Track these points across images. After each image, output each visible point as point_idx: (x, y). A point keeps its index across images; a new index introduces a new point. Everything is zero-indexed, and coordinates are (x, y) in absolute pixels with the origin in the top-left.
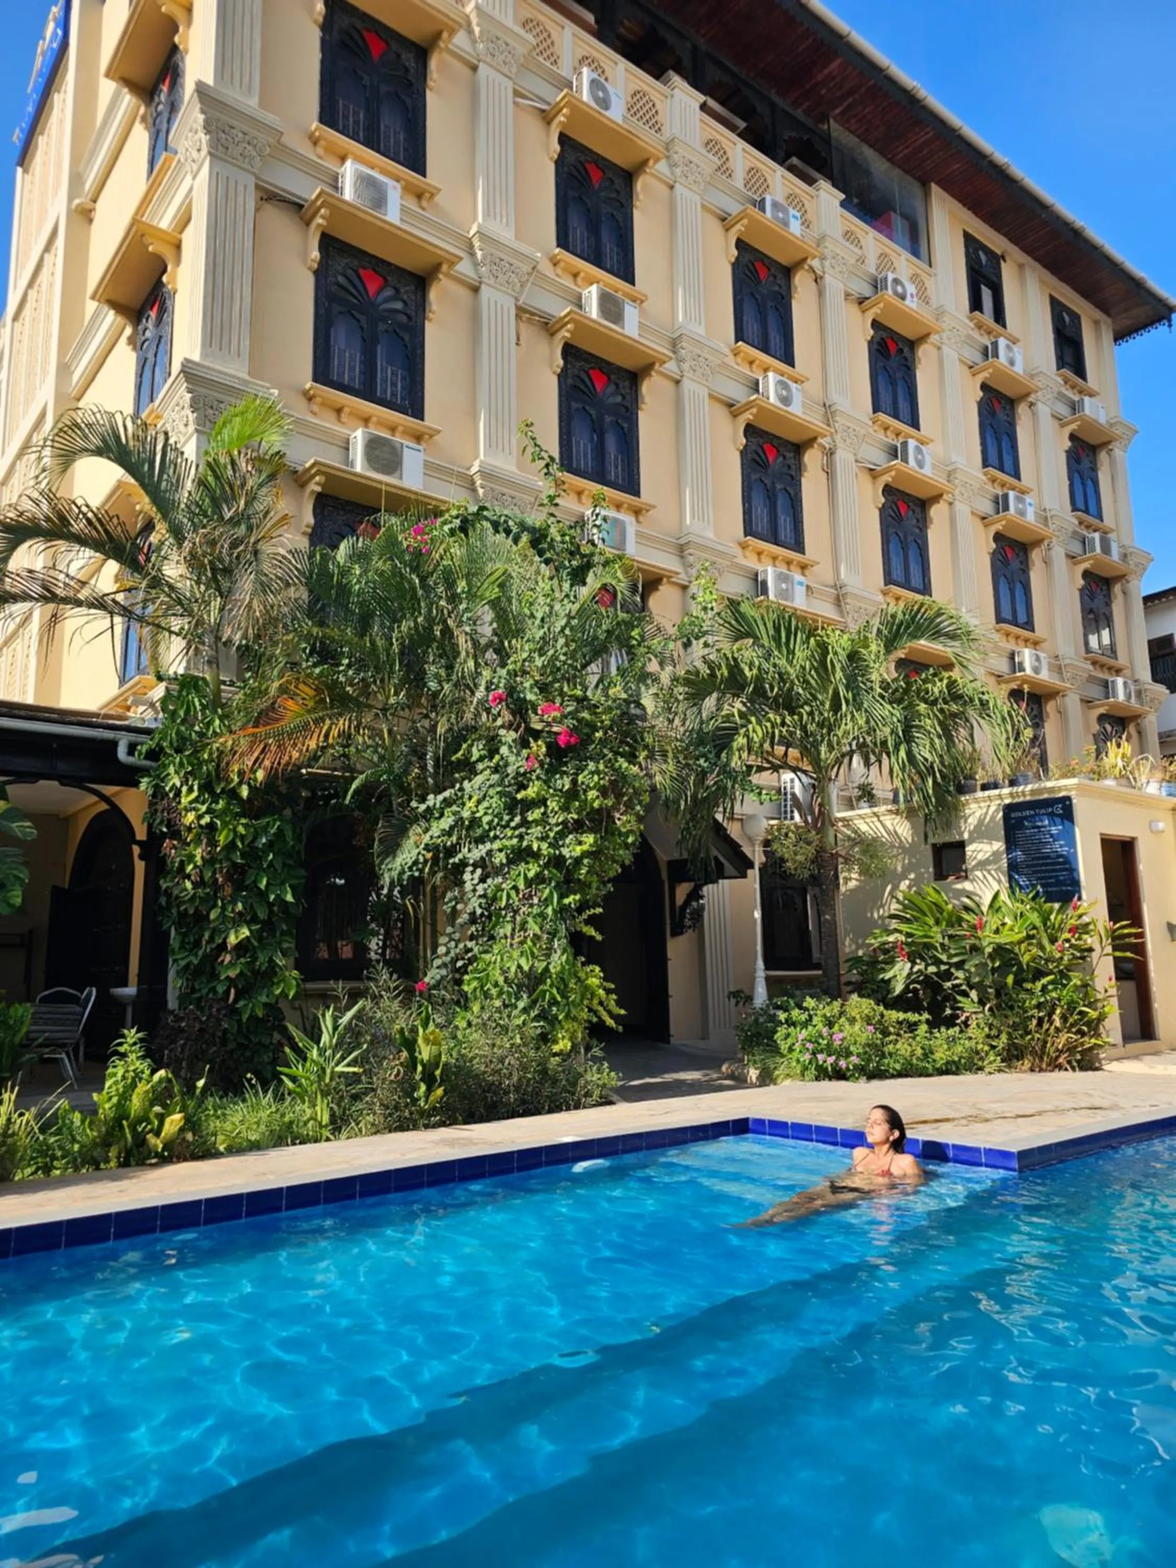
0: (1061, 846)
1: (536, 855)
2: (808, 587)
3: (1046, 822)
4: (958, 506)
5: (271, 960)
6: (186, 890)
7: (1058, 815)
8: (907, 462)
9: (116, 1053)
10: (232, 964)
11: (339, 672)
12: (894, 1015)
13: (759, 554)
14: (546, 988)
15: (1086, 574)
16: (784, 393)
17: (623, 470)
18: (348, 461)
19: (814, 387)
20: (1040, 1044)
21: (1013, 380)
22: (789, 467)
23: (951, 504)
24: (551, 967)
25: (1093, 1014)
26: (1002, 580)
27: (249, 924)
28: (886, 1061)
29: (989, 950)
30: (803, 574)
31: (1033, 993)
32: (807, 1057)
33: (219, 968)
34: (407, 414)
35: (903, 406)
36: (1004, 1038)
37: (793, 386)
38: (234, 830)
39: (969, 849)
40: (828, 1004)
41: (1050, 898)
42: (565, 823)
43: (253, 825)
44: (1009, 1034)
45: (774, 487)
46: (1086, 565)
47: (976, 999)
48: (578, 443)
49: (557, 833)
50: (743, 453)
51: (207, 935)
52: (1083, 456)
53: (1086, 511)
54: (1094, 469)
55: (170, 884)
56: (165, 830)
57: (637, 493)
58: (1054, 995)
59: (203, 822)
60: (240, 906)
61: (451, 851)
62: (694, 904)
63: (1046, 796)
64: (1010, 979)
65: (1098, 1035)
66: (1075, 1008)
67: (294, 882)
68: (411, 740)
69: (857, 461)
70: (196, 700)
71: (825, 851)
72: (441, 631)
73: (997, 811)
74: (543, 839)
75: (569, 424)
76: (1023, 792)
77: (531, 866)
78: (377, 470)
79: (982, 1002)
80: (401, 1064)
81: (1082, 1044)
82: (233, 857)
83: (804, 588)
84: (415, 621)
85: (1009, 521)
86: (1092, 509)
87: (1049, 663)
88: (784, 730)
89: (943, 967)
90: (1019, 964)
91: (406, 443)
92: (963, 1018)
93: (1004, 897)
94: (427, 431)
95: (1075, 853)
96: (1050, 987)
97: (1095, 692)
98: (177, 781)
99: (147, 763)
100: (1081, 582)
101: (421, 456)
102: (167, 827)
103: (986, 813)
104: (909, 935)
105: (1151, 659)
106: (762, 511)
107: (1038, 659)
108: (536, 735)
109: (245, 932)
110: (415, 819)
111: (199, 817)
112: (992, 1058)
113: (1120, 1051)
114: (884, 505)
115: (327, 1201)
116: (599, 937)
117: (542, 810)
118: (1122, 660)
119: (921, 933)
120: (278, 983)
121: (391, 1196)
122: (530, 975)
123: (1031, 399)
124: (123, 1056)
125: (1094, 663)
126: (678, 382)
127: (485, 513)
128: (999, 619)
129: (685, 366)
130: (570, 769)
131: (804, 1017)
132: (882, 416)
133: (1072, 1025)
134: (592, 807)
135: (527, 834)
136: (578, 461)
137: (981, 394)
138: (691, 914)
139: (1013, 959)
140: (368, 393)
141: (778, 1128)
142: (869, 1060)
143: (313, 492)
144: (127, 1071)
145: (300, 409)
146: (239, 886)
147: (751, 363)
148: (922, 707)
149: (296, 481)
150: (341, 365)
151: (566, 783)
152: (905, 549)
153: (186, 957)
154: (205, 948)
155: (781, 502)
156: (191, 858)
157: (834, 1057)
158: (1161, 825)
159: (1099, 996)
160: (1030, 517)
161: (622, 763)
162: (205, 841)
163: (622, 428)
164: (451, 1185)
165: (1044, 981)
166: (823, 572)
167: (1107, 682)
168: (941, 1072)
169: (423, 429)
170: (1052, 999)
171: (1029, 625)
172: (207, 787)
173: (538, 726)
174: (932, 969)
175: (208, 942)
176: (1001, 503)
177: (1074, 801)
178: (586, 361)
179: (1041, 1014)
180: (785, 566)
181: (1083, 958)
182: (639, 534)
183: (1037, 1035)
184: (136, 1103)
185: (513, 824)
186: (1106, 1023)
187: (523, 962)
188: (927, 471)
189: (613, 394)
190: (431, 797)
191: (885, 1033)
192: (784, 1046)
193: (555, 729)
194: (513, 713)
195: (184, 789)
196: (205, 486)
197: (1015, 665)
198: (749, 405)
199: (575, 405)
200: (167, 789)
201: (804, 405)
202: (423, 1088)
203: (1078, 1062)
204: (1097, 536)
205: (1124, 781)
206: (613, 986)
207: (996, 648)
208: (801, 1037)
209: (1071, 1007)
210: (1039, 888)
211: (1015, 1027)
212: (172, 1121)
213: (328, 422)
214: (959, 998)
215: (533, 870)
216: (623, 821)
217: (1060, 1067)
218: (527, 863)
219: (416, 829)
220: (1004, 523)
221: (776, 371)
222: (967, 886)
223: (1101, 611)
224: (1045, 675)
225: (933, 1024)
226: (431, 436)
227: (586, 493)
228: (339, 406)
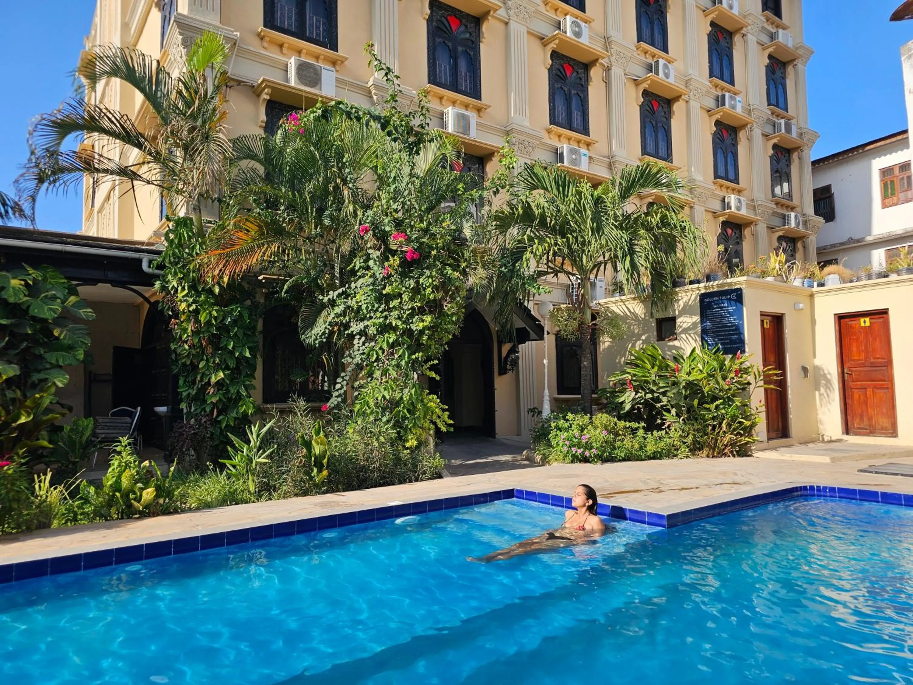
0: (734, 319)
1: (395, 329)
2: (590, 157)
3: (726, 305)
4: (692, 103)
5: (238, 392)
6: (185, 349)
7: (733, 300)
8: (658, 75)
9: (115, 451)
10: (214, 394)
11: (277, 214)
12: (622, 424)
13: (559, 136)
14: (401, 409)
15: (775, 147)
16: (577, 29)
17: (470, 83)
18: (288, 80)
19: (598, 25)
20: (713, 441)
21: (731, 18)
22: (581, 79)
23: (687, 102)
24: (404, 397)
25: (747, 423)
26: (719, 151)
27: (223, 370)
28: (616, 452)
29: (684, 384)
30: (588, 150)
31: (710, 411)
32: (565, 449)
33: (207, 397)
34: (327, 48)
35: (658, 37)
36: (691, 436)
37: (583, 24)
38: (210, 313)
39: (679, 321)
40: (581, 417)
41: (726, 352)
42: (413, 308)
43: (222, 311)
44: (694, 435)
45: (570, 92)
46: (775, 141)
47: (674, 414)
48: (440, 66)
49: (408, 315)
50: (550, 70)
51: (199, 378)
52: (777, 69)
53: (777, 106)
54: (784, 78)
55: (176, 346)
56: (171, 313)
57: (479, 98)
58: (723, 411)
59: (191, 309)
60: (217, 360)
61: (347, 326)
62: (513, 356)
63: (727, 288)
64: (696, 402)
65: (750, 435)
66: (736, 420)
67: (251, 345)
68: (323, 257)
69: (625, 74)
70: (185, 233)
71: (585, 324)
72: (333, 187)
73: (696, 297)
74: (399, 318)
75: (434, 53)
76: (712, 286)
77: (391, 336)
78: (306, 85)
79: (678, 415)
80: (303, 456)
81: (740, 441)
82: (211, 329)
83: (587, 158)
84: (318, 181)
85: (725, 113)
86: (781, 104)
87: (747, 204)
88: (556, 249)
89: (656, 395)
90: (703, 392)
91: (323, 66)
92: (666, 425)
93: (698, 351)
94: (340, 59)
95: (743, 324)
96: (721, 406)
97: (777, 221)
98: (175, 284)
99: (157, 272)
100: (771, 152)
101: (334, 74)
102: (172, 312)
103: (690, 299)
104: (635, 375)
105: (815, 201)
106: (562, 109)
107: (740, 201)
108: (394, 253)
109: (221, 375)
110: (323, 306)
111: (189, 305)
112: (683, 450)
113: (765, 445)
114: (642, 103)
115: (229, 544)
116: (438, 378)
117: (399, 300)
118: (796, 201)
119: (641, 374)
120: (242, 406)
121: (273, 540)
122: (391, 401)
123: (744, 31)
124: (119, 453)
125: (777, 204)
126: (507, 24)
127: (341, 106)
128: (716, 176)
129: (512, 12)
130: (415, 274)
131: (567, 425)
132: (643, 44)
133: (734, 430)
134: (429, 298)
135: (390, 316)
136: (440, 78)
137: (710, 29)
138: (510, 362)
139: (699, 390)
140: (300, 34)
141: (530, 496)
142: (604, 452)
143: (264, 99)
144: (121, 462)
145: (254, 45)
146: (217, 348)
147: (556, 10)
148: (642, 232)
149: (254, 93)
150: (282, 15)
151: (412, 283)
152: (656, 132)
153: (187, 390)
154: (198, 385)
155: (575, 102)
156: (185, 330)
157: (582, 450)
158: (801, 306)
159: (753, 412)
160: (739, 109)
161: (449, 270)
162: (193, 320)
163: (470, 55)
164: (313, 533)
165: (718, 402)
166: (601, 147)
167: (784, 215)
168: (650, 458)
169: (338, 58)
170: (722, 414)
171: (736, 181)
172: (193, 287)
173: (394, 248)
174: (649, 396)
175: (199, 381)
176: (720, 101)
177: (744, 291)
178: (446, 10)
179: (715, 423)
180: (576, 144)
181: (744, 389)
182: (478, 124)
183: (712, 436)
184: (125, 482)
185: (380, 310)
186: (756, 428)
187: (386, 394)
188: (671, 80)
189: (463, 32)
190: (331, 293)
191: (617, 434)
192: (554, 443)
193: (404, 249)
194: (378, 239)
195: (180, 288)
196: (180, 95)
197: (725, 204)
198: (554, 38)
199: (438, 40)
200: (170, 288)
201: (590, 37)
202: (315, 470)
203: (737, 452)
204: (783, 121)
205: (779, 278)
206: (447, 407)
207: (714, 195)
208: (563, 437)
209: (734, 418)
210: (719, 345)
211: (698, 431)
212: (148, 493)
213: (274, 54)
214: (664, 413)
215: (392, 338)
216: (448, 307)
217: (725, 455)
218: (389, 334)
219: (324, 313)
220: (721, 113)
221: (573, 15)
222: (676, 343)
223: (784, 171)
224: (744, 212)
225: (647, 430)
226: (342, 62)
227: (445, 98)
228: (281, 43)
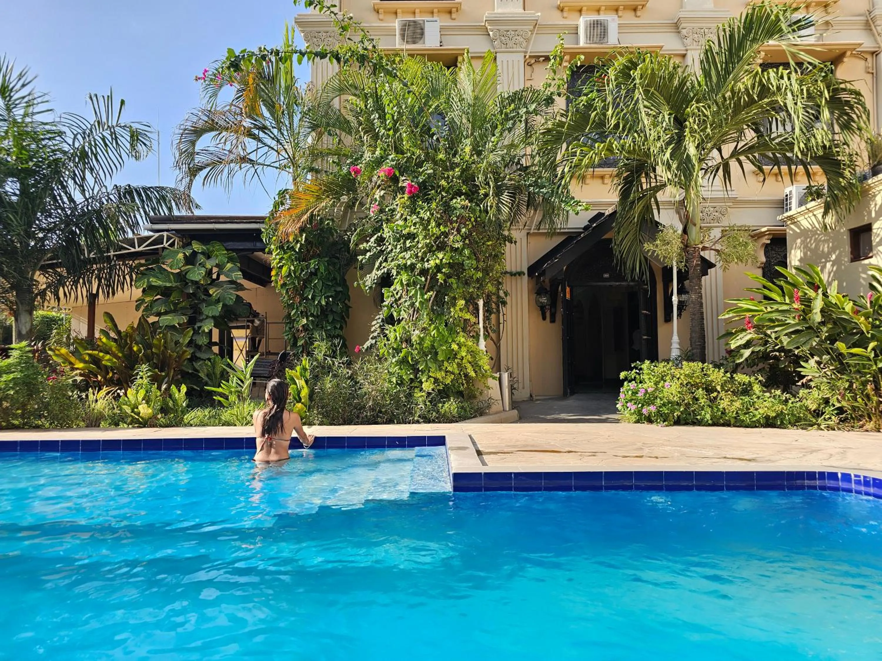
2: (825, 23)
10: (303, 338)
14: (410, 350)
27: (308, 317)
39: (875, 227)
60: (302, 308)
71: (690, 247)
78: (409, 43)
82: (295, 282)
91: (427, 19)
92: (804, 381)
101: (438, 23)
109: (305, 321)
146: (302, 297)
156: (277, 284)
161: (458, 200)
169: (454, 6)
187: (398, 334)
215: (404, 278)
222: (873, 260)
226: (459, 8)
227: (584, 8)
228: (394, 10)
